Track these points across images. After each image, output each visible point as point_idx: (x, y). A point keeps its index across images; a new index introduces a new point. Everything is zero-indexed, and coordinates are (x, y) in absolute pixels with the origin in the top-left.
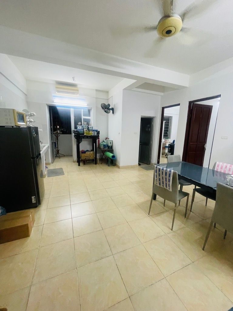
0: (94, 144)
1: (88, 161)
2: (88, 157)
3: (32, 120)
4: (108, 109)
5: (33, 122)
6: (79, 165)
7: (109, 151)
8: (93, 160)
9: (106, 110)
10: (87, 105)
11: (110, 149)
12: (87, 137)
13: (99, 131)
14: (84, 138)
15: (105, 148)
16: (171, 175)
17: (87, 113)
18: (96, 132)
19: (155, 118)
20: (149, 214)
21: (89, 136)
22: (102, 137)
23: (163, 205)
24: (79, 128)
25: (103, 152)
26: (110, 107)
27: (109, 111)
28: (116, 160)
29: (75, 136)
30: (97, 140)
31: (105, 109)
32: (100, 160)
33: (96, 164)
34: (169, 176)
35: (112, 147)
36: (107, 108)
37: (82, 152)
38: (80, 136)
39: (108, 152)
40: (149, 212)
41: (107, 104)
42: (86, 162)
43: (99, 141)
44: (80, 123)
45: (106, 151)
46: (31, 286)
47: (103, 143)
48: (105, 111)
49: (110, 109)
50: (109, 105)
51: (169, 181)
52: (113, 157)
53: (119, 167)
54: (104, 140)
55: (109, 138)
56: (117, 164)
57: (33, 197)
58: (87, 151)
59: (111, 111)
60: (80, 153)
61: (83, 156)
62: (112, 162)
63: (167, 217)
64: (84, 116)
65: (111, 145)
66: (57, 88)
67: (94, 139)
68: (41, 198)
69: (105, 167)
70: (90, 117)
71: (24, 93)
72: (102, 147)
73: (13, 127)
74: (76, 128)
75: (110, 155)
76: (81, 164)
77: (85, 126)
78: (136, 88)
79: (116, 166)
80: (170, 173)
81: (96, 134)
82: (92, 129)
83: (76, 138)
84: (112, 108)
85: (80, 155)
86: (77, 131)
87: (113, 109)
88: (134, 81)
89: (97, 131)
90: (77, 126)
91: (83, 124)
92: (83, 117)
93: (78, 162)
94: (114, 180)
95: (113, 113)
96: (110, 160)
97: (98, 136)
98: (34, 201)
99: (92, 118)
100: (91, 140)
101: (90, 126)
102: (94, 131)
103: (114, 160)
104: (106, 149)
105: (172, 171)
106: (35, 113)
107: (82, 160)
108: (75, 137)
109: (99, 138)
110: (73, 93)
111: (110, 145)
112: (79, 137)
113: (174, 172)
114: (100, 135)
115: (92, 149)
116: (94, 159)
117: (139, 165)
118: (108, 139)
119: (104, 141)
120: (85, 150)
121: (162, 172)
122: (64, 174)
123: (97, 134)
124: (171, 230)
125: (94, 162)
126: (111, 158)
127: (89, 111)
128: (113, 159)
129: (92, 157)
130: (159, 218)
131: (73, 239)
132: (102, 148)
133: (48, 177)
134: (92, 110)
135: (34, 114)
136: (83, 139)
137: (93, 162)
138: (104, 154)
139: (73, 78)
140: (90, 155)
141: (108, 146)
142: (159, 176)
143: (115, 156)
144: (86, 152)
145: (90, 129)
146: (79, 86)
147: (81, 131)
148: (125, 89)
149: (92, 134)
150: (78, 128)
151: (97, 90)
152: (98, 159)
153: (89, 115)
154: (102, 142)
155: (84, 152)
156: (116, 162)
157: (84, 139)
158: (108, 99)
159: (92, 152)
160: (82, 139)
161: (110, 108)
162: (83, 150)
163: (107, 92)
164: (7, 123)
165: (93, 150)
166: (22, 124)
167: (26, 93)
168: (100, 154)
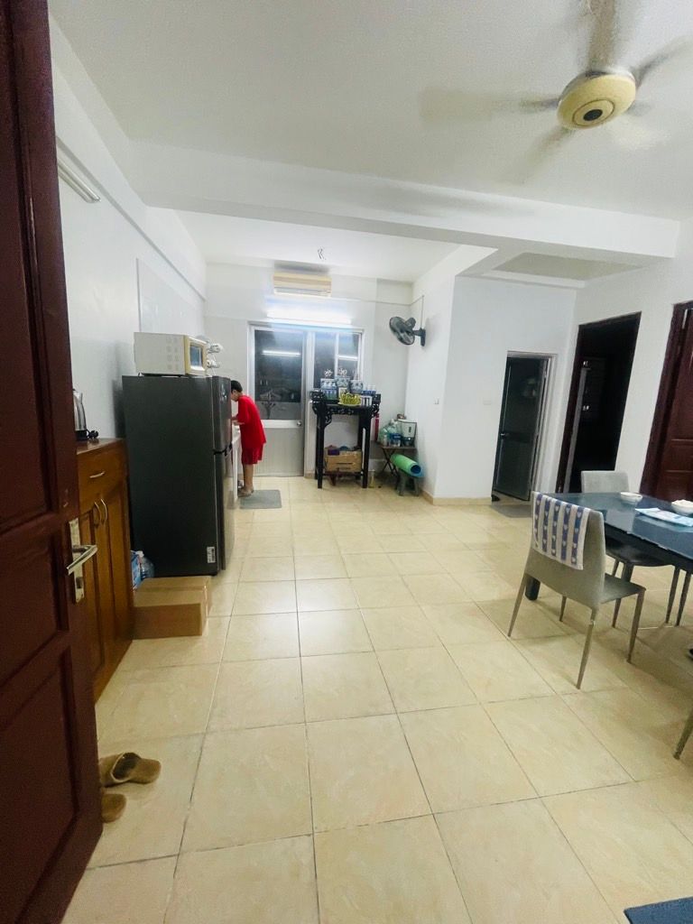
0: (364, 430)
1: (342, 478)
2: (345, 466)
3: (214, 363)
4: (408, 332)
5: (213, 366)
6: (320, 486)
7: (403, 452)
8: (357, 476)
9: (402, 335)
10: (350, 322)
11: (408, 446)
12: (346, 410)
13: (379, 396)
14: (336, 413)
15: (392, 443)
16: (582, 522)
17: (350, 344)
18: (371, 398)
19: (554, 360)
20: (509, 635)
21: (352, 408)
22: (386, 413)
23: (558, 618)
24: (327, 384)
25: (388, 454)
26: (416, 328)
27: (411, 338)
28: (422, 480)
29: (314, 406)
30: (373, 421)
31: (402, 332)
32: (376, 477)
33: (365, 486)
34: (577, 525)
35: (413, 441)
36: (405, 331)
37: (329, 451)
38: (326, 406)
39: (403, 454)
40: (511, 630)
41: (406, 319)
42: (337, 478)
43: (377, 421)
44: (328, 372)
45: (394, 451)
46: (205, 734)
47: (389, 429)
48: (401, 340)
49: (413, 333)
50: (413, 321)
51: (576, 540)
52: (416, 469)
53: (429, 500)
54: (393, 421)
55: (406, 414)
56: (426, 490)
57: (209, 549)
58: (344, 448)
59: (418, 339)
60: (326, 452)
61: (332, 463)
62: (410, 484)
63: (566, 652)
64: (340, 353)
65: (412, 436)
66: (276, 278)
67: (364, 415)
68: (227, 556)
69: (390, 496)
70: (357, 355)
71: (199, 295)
72: (385, 440)
73: (179, 376)
74: (317, 384)
75: (407, 463)
76: (325, 483)
77: (343, 381)
78: (497, 269)
79: (422, 495)
80: (579, 516)
81: (370, 403)
82: (359, 388)
83: (315, 411)
84: (421, 329)
85: (325, 458)
86: (320, 393)
87: (422, 333)
88: (490, 251)
89: (372, 394)
90: (322, 380)
91: (336, 375)
92: (338, 357)
93: (316, 478)
94: (412, 534)
95: (423, 343)
96: (404, 480)
97: (377, 408)
98: (210, 559)
99: (361, 359)
100: (357, 417)
101: (354, 381)
102: (365, 393)
103: (416, 477)
104: (395, 446)
105: (587, 510)
106: (221, 344)
107: (327, 474)
108: (313, 408)
109: (376, 415)
110: (318, 292)
111: (407, 435)
112: (326, 409)
113: (591, 514)
114: (381, 406)
115: (356, 444)
116: (359, 473)
117: (493, 500)
118: (405, 418)
119: (390, 424)
120: (338, 446)
121: (556, 513)
122: (280, 506)
123: (373, 403)
124: (574, 688)
125: (361, 481)
126: (410, 472)
127: (356, 338)
128: (415, 475)
129: (355, 467)
130: (539, 649)
131: (298, 659)
132: (385, 444)
133: (241, 508)
134: (364, 336)
135: (220, 347)
136: (333, 416)
137: (358, 479)
138: (389, 462)
139: (320, 252)
140: (351, 460)
141: (403, 440)
142: (546, 522)
143: (421, 467)
144: (341, 453)
145: (355, 387)
146: (332, 272)
147: (331, 395)
148: (462, 275)
149: (360, 401)
150: (325, 385)
151: (380, 281)
152: (373, 474)
153: (355, 350)
154: (386, 427)
155: (334, 452)
156: (423, 486)
157: (338, 415)
158: (410, 305)
159: (355, 452)
160: (331, 414)
161: (414, 329)
162: (331, 446)
163: (410, 285)
164: (170, 367)
165: (358, 447)
166: (197, 370)
167: (204, 297)
168: (377, 460)
